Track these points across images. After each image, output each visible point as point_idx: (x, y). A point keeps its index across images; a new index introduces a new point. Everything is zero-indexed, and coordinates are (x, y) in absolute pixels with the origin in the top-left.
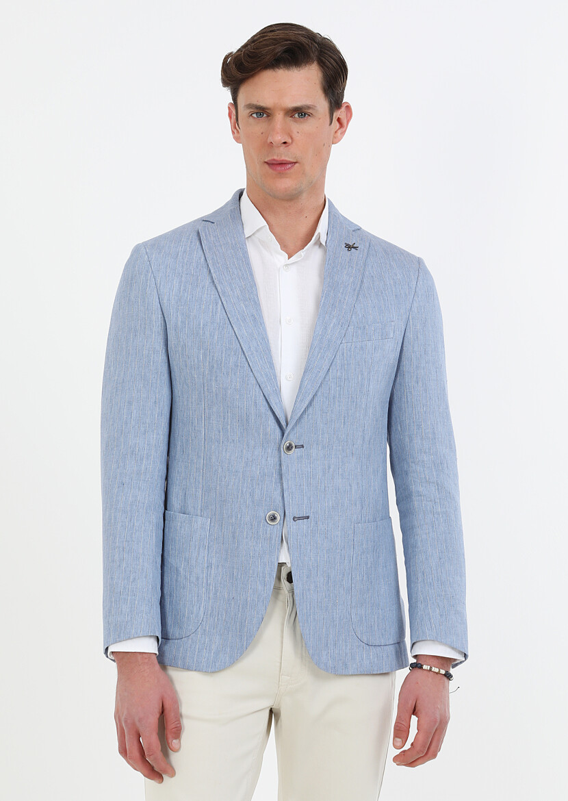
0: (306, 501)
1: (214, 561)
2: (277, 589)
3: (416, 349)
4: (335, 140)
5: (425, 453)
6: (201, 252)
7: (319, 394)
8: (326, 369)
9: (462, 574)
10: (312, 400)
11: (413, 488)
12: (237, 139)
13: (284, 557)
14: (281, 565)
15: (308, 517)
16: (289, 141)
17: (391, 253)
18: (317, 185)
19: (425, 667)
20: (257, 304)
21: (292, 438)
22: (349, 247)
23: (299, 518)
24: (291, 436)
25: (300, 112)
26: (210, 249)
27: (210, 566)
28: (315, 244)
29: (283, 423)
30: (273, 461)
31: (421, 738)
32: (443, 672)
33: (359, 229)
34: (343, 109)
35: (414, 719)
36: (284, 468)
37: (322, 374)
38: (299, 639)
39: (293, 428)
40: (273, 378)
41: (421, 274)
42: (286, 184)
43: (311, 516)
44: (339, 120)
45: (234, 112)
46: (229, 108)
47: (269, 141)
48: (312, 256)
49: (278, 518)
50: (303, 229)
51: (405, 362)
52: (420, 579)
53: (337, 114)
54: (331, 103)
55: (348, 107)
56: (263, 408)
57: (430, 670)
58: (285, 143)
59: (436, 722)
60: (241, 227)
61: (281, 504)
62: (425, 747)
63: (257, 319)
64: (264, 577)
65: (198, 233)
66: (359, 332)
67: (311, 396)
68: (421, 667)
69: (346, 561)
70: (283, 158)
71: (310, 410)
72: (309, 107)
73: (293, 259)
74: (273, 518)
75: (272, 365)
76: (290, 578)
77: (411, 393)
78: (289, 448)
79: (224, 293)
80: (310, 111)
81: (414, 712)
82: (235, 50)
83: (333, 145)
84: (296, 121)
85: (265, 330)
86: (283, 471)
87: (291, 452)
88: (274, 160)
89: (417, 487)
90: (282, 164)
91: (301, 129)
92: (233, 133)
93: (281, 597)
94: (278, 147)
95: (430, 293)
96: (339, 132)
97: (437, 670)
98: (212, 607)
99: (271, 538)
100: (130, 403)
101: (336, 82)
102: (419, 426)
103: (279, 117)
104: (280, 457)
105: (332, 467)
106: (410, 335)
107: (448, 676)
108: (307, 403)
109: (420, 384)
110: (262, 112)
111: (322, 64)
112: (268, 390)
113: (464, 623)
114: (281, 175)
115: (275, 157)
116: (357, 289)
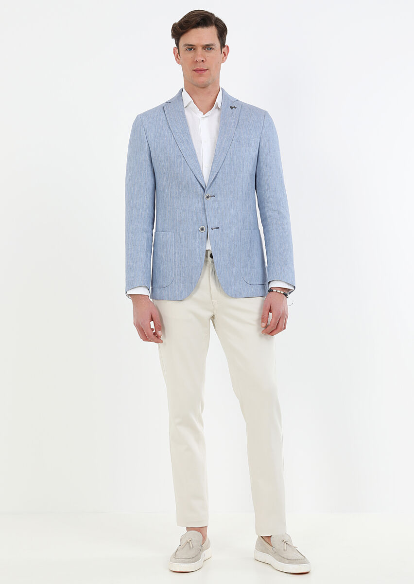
0: (217, 221)
1: (177, 251)
2: (206, 261)
3: (265, 151)
4: (223, 61)
5: (272, 197)
6: (164, 115)
7: (220, 172)
8: (223, 160)
9: (291, 251)
10: (217, 175)
11: (267, 214)
12: (179, 63)
13: (209, 247)
14: (207, 251)
15: (218, 228)
16: (204, 60)
17: (252, 109)
18: (216, 81)
19: (274, 291)
20: (189, 135)
21: (209, 193)
22: (232, 108)
23: (214, 228)
24: (209, 191)
25: (208, 47)
26: (168, 113)
27: (175, 253)
28: (216, 108)
29: (204, 187)
30: (201, 203)
31: (273, 321)
32: (282, 292)
33: (238, 100)
34: (226, 48)
35: (270, 314)
36: (206, 206)
37: (221, 163)
38: (218, 282)
39: (209, 188)
40: (198, 167)
41: (266, 118)
42: (202, 79)
43: (220, 227)
44: (224, 52)
45: (177, 51)
46: (174, 49)
47: (195, 60)
48: (214, 114)
49: (204, 228)
50: (210, 101)
51: (260, 157)
52: (272, 254)
53: (223, 50)
54: (221, 44)
55: (228, 47)
56: (195, 181)
57: (277, 292)
58: (203, 61)
59: (280, 313)
60: (182, 103)
61: (206, 223)
62: (275, 325)
63: (189, 141)
64: (200, 256)
65: (163, 108)
66: (238, 143)
67: (216, 173)
68: (272, 291)
69: (237, 247)
70: (202, 68)
71: (217, 179)
72: (212, 45)
73: (206, 115)
74: (202, 229)
75: (197, 161)
76: (211, 256)
77: (264, 171)
78: (208, 197)
79: (174, 131)
80: (213, 47)
81: (270, 311)
82: (177, 22)
83: (222, 64)
84: (206, 52)
85: (193, 146)
86: (206, 208)
87: (208, 199)
88: (198, 69)
89: (269, 213)
90: (201, 70)
91: (209, 55)
92: (176, 60)
93: (208, 265)
94: (199, 63)
95: (271, 125)
96: (225, 58)
97: (280, 292)
98: (178, 272)
99: (202, 238)
100: (134, 185)
101: (223, 34)
102: (268, 185)
103: (200, 49)
104: (204, 202)
105: (229, 205)
106: (262, 145)
107: (286, 295)
108: (215, 176)
109: (268, 166)
110: (191, 48)
111: (217, 26)
112: (196, 172)
113: (293, 273)
114: (201, 75)
115: (198, 68)
116: (236, 125)
